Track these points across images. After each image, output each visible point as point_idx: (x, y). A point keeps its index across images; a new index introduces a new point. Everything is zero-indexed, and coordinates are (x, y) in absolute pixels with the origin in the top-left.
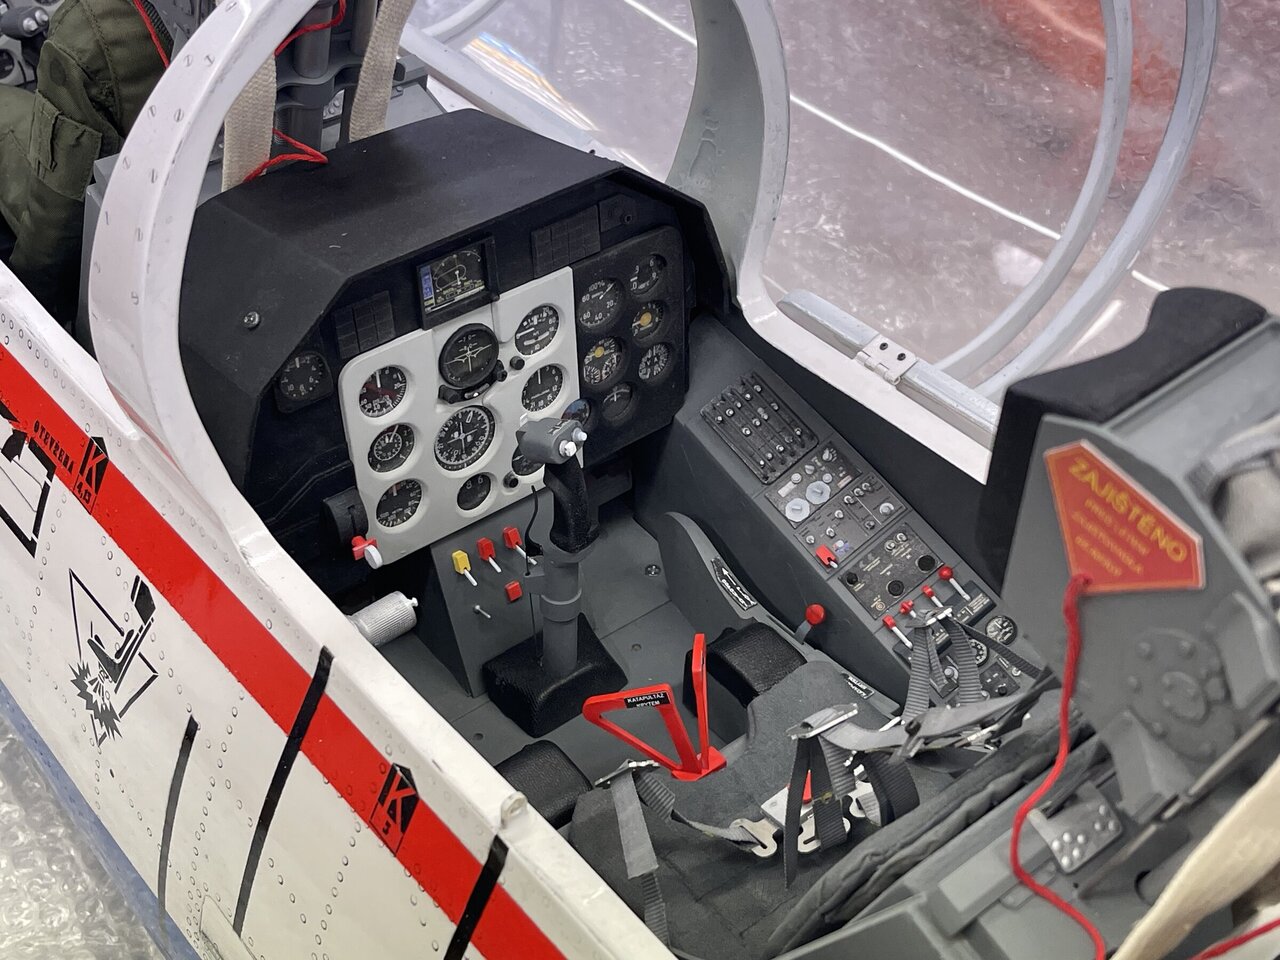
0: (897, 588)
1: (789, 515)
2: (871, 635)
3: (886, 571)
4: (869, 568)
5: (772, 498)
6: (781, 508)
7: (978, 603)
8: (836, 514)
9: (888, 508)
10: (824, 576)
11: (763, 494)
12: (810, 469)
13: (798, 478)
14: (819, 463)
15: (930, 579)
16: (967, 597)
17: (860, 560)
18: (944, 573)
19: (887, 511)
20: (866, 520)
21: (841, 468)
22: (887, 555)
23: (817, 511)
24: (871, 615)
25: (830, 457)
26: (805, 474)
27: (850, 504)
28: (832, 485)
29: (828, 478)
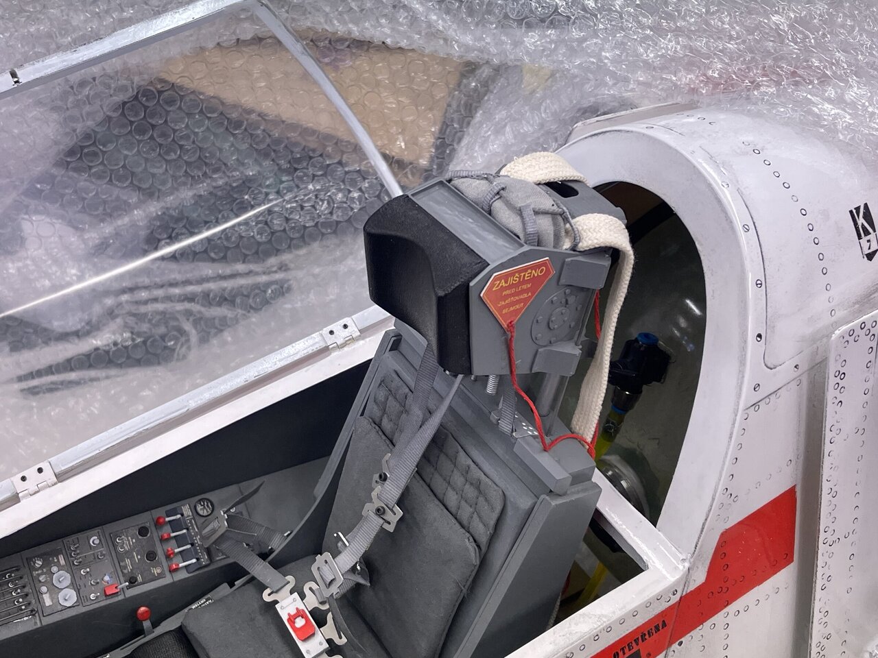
0: (151, 556)
2: (174, 583)
3: (137, 558)
5: (49, 611)
6: (60, 608)
7: (187, 511)
8: (82, 573)
9: (94, 540)
10: (121, 597)
11: (42, 618)
12: (42, 578)
13: (44, 589)
14: (40, 572)
15: (154, 534)
16: (179, 516)
17: (121, 571)
18: (161, 520)
19: (97, 542)
20: (96, 558)
21: (51, 559)
22: (126, 552)
23: (74, 585)
24: (162, 578)
25: (39, 563)
26: (44, 584)
27: (80, 562)
28: (60, 568)
29: (54, 569)
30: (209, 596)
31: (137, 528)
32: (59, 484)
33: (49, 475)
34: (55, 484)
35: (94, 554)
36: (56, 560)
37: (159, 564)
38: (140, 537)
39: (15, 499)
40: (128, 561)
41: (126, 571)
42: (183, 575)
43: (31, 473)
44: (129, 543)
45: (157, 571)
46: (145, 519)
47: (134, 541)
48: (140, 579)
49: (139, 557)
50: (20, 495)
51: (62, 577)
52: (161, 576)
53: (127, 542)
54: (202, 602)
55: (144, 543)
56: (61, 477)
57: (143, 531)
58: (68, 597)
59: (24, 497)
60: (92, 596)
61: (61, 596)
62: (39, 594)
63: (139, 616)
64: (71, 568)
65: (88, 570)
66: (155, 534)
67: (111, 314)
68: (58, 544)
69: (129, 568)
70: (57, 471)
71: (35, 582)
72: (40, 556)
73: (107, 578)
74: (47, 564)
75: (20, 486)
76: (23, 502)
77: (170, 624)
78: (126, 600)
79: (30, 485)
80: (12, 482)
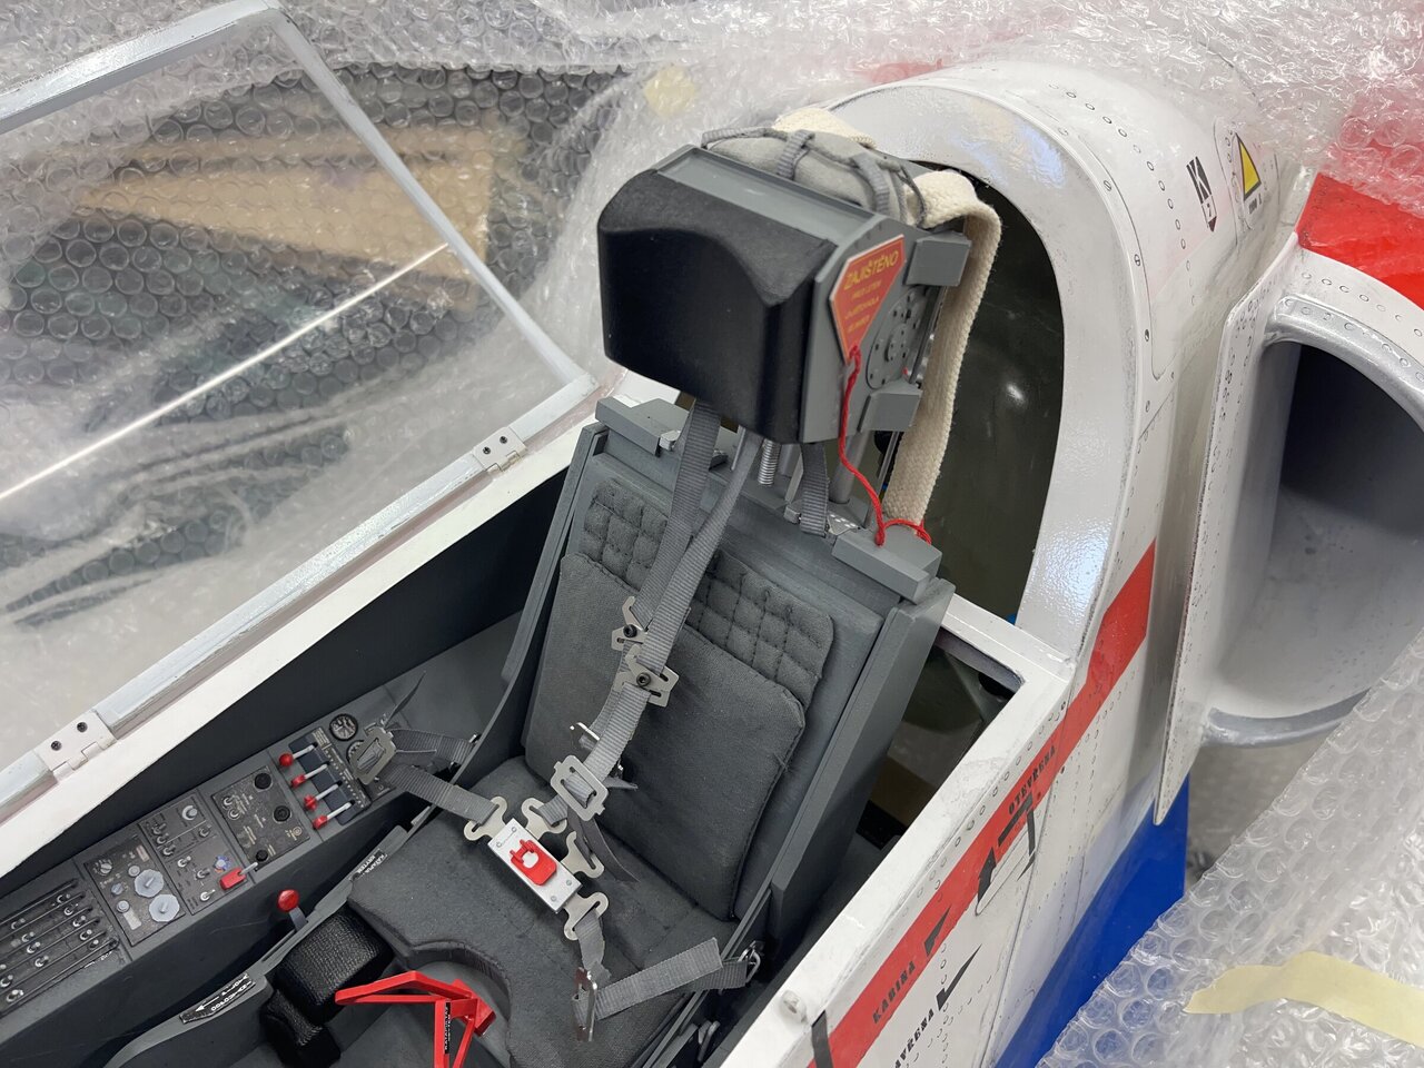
0: (282, 813)
1: (167, 917)
3: (260, 822)
5: (139, 937)
6: (155, 927)
7: (321, 737)
8: (180, 865)
9: (189, 811)
10: (248, 886)
11: (130, 950)
12: (116, 890)
13: (123, 905)
14: (111, 880)
15: (279, 780)
16: (311, 747)
17: (241, 846)
18: (287, 760)
19: (194, 813)
20: (197, 837)
21: (124, 856)
22: (243, 817)
23: (171, 887)
24: (305, 840)
25: (106, 867)
26: (122, 897)
27: (173, 850)
28: (143, 866)
29: (134, 870)
30: (378, 849)
31: (252, 778)
32: (119, 743)
33: (98, 733)
34: (112, 744)
35: (191, 832)
36: (133, 857)
37: (297, 823)
38: (259, 791)
39: (48, 781)
40: (248, 830)
41: (247, 846)
42: (334, 830)
43: (67, 734)
44: (245, 803)
45: (294, 833)
46: (261, 762)
47: (251, 798)
48: (271, 851)
49: (264, 819)
50: (55, 773)
51: (149, 880)
52: (302, 840)
53: (241, 801)
54: (370, 860)
55: (268, 798)
56: (120, 730)
57: (262, 781)
58: (166, 908)
59: (65, 774)
60: (204, 896)
61: (153, 908)
62: (116, 915)
63: (282, 906)
64: (160, 862)
65: (189, 858)
66: (281, 781)
67: (125, 501)
68: (131, 831)
69: (252, 839)
70: (111, 722)
71: (108, 901)
72: (105, 857)
73: (221, 863)
74: (120, 866)
75: (52, 759)
76: (63, 783)
77: (329, 905)
78: (258, 887)
79: (69, 754)
80: (38, 756)
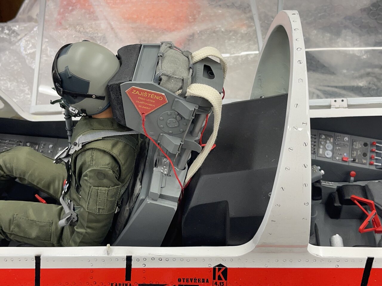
0: (365, 155)
1: (328, 156)
2: (369, 169)
3: (359, 153)
4: (355, 155)
5: (320, 156)
6: (324, 156)
8: (337, 148)
9: (346, 139)
11: (316, 157)
14: (322, 140)
15: (369, 147)
20: (344, 145)
22: (356, 149)
23: (332, 151)
25: (323, 137)
26: (322, 145)
27: (338, 144)
28: (330, 142)
31: (364, 142)
33: (345, 104)
34: (346, 108)
36: (329, 139)
37: (366, 159)
39: (329, 107)
40: (355, 152)
41: (353, 156)
42: (373, 168)
43: (339, 100)
45: (364, 161)
47: (361, 146)
48: (357, 161)
51: (329, 146)
52: (365, 164)
53: (358, 145)
55: (364, 149)
56: (350, 106)
57: (366, 145)
59: (333, 107)
60: (337, 158)
61: (326, 152)
62: (319, 147)
63: (351, 174)
64: (334, 144)
65: (340, 148)
68: (332, 134)
70: (349, 103)
71: (319, 143)
72: (325, 135)
73: (345, 154)
74: (326, 139)
75: (333, 103)
78: (348, 166)
79: (337, 104)
80: (331, 101)
